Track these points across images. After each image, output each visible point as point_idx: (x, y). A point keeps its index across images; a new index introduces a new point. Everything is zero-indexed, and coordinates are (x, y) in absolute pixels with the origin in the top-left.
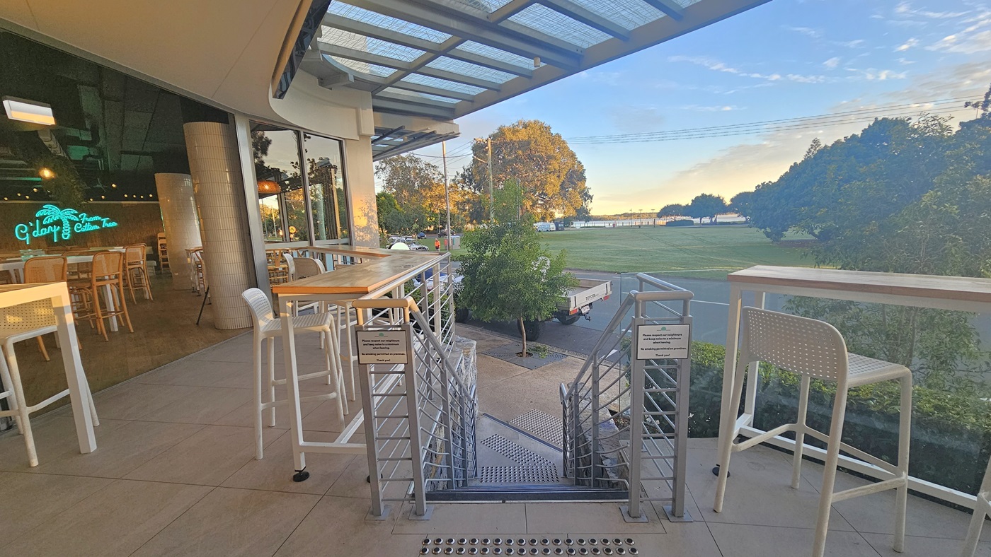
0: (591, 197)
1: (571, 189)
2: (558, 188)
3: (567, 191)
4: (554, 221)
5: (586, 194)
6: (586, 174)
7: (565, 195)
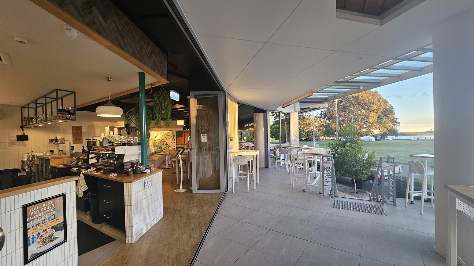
0: (399, 123)
1: (385, 119)
2: (376, 119)
3: (382, 120)
4: (374, 136)
5: (395, 122)
6: (395, 111)
7: (381, 122)
